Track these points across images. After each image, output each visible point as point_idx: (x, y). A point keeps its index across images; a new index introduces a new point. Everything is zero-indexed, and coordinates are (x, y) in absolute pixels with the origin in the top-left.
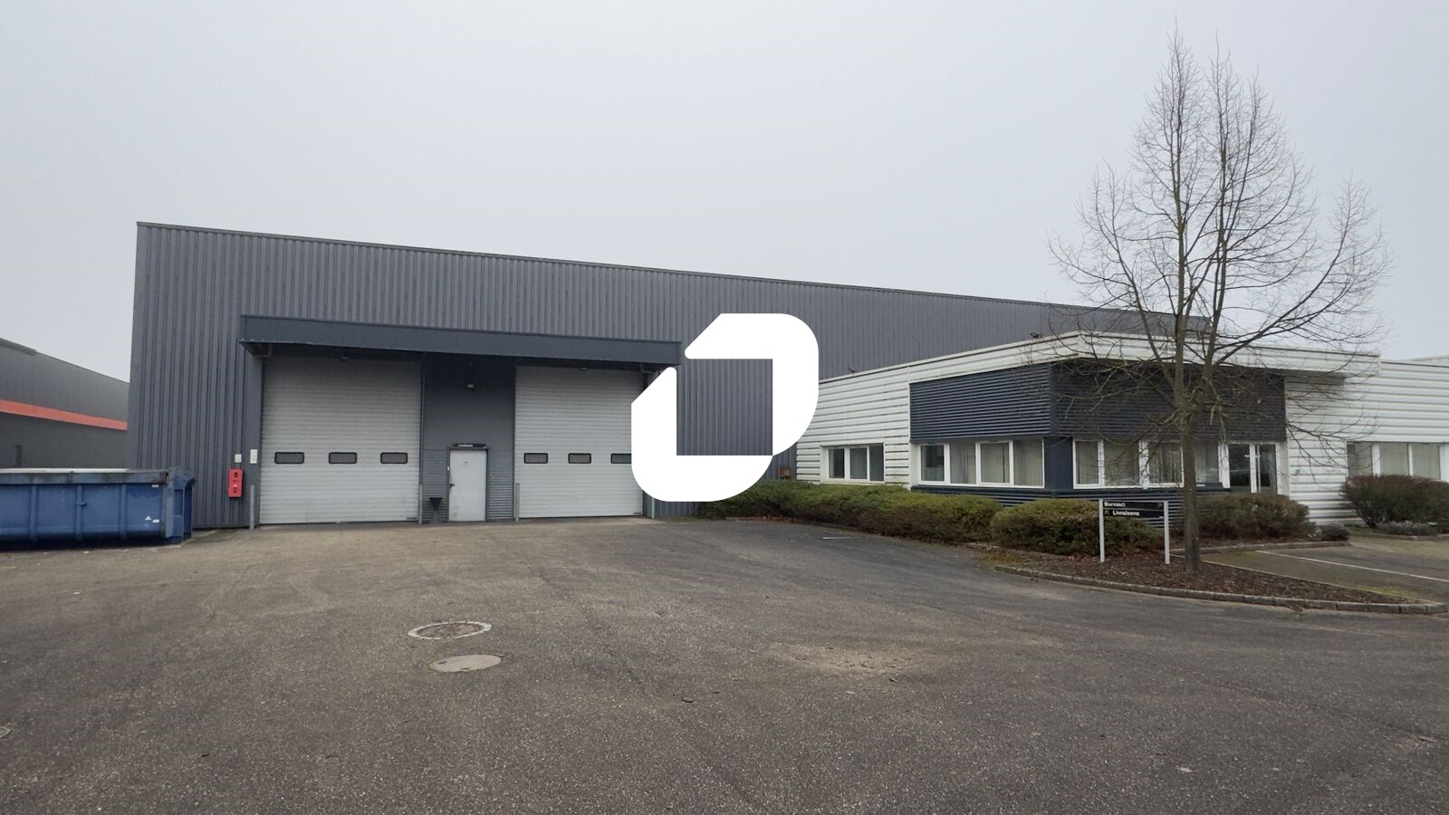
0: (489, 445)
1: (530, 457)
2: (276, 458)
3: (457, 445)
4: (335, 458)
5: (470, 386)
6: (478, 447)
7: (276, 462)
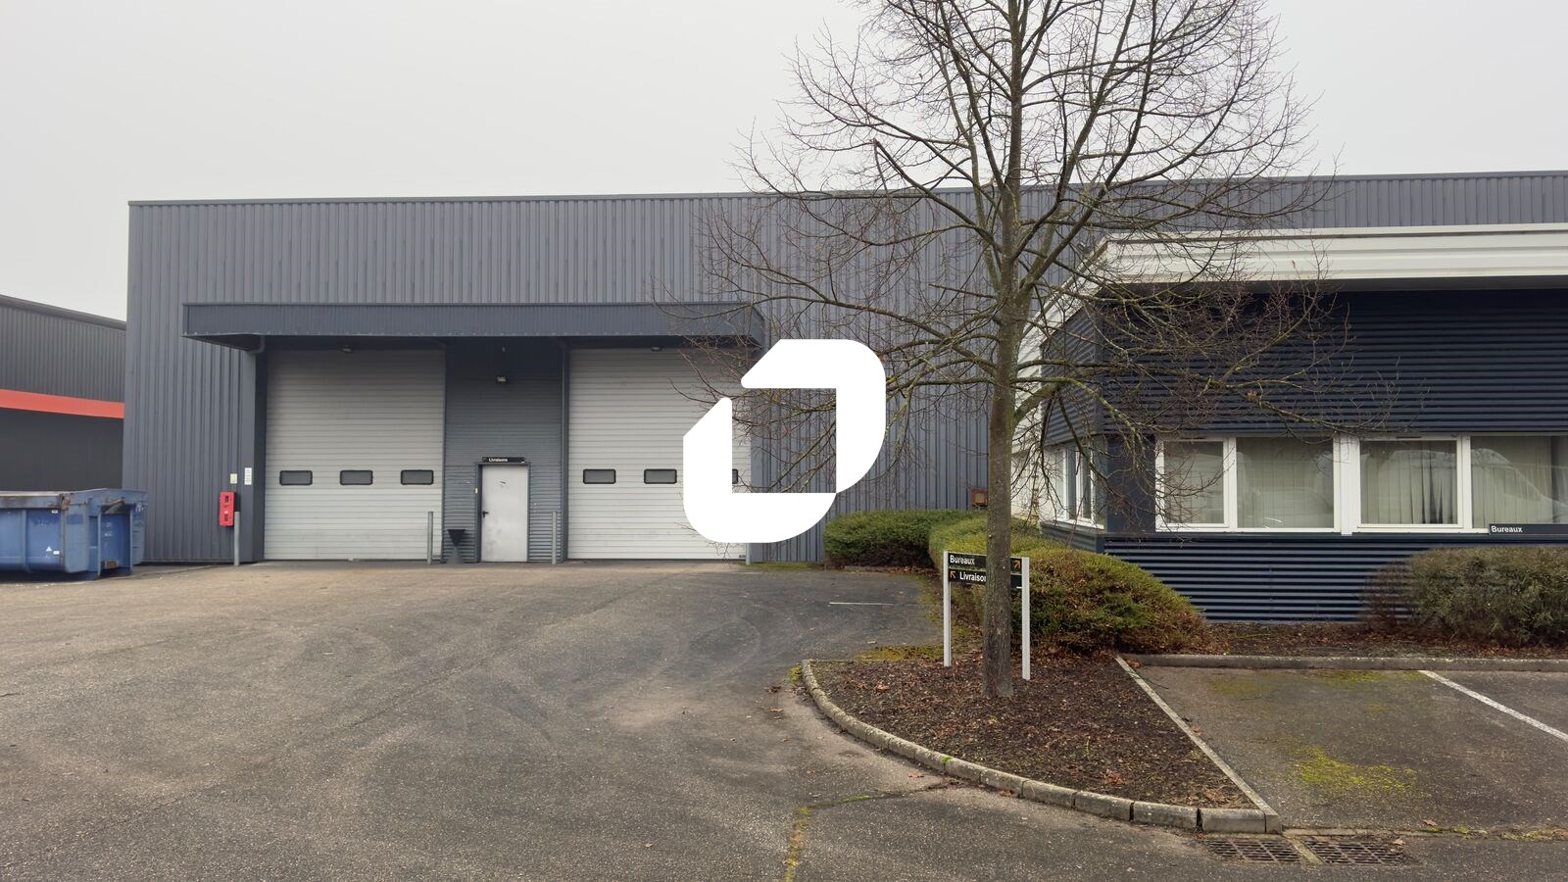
0: (528, 458)
1: (591, 476)
2: (281, 478)
3: (487, 460)
4: (348, 478)
5: (502, 380)
6: (515, 462)
7: (281, 483)
